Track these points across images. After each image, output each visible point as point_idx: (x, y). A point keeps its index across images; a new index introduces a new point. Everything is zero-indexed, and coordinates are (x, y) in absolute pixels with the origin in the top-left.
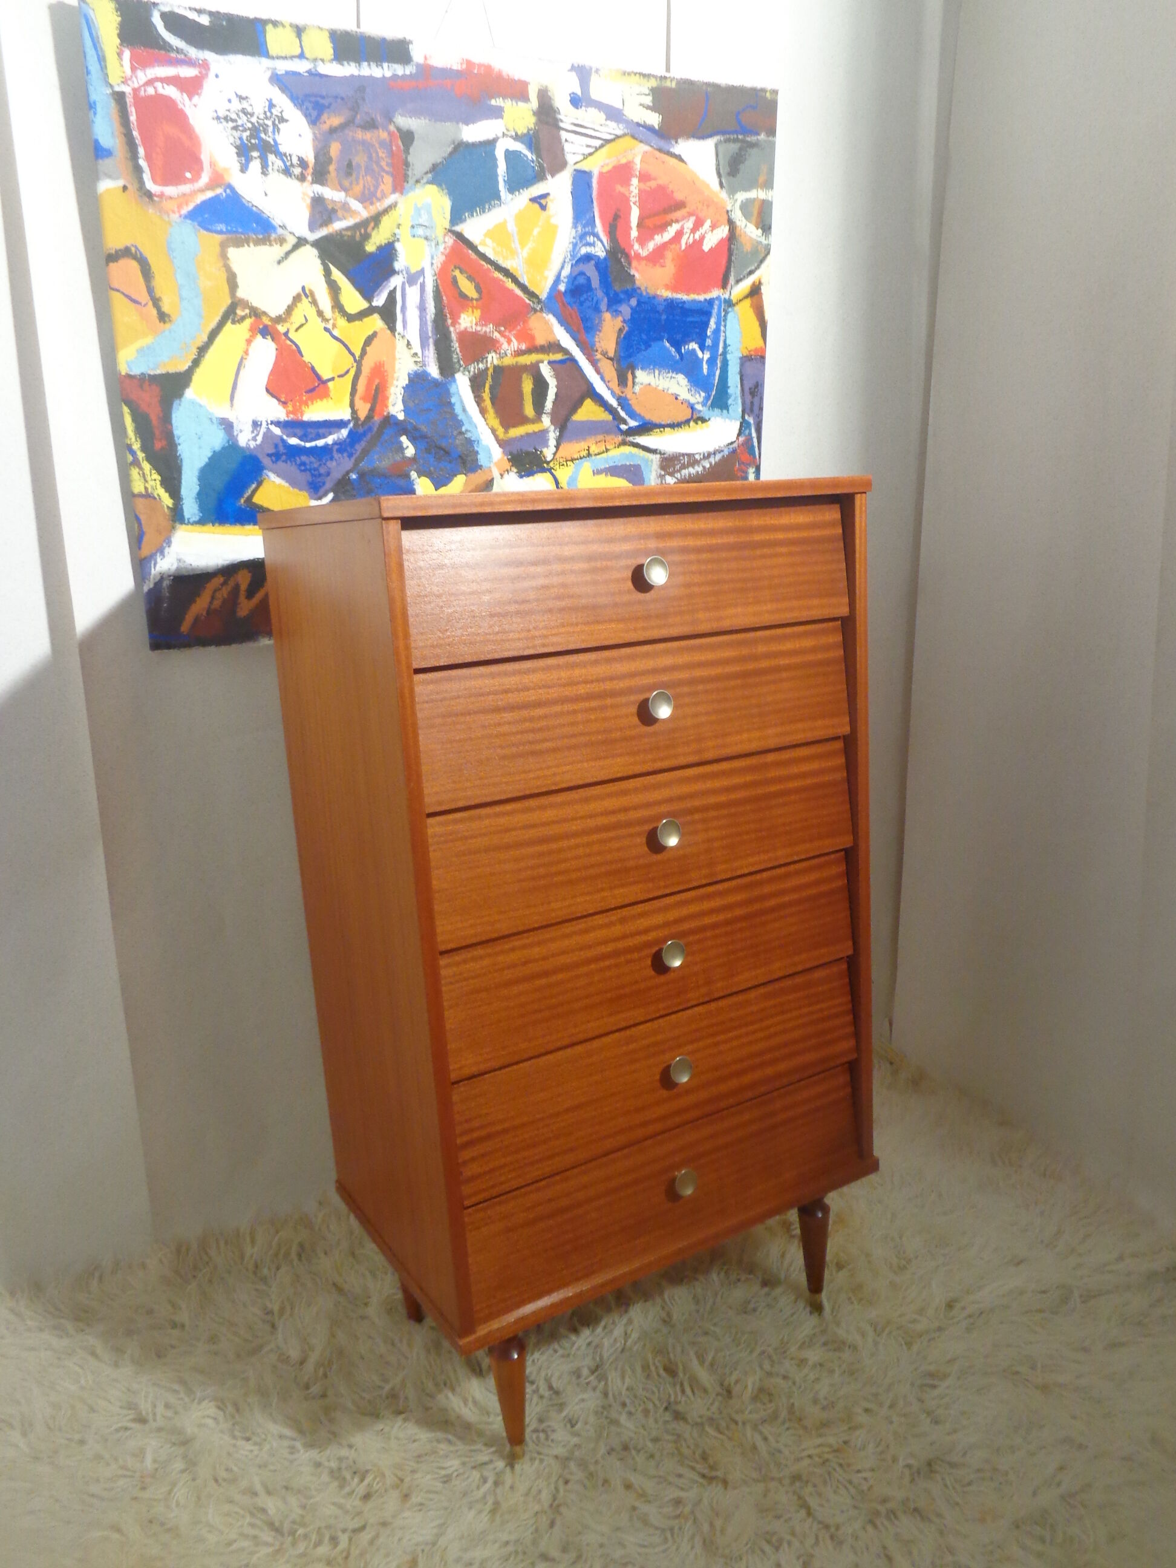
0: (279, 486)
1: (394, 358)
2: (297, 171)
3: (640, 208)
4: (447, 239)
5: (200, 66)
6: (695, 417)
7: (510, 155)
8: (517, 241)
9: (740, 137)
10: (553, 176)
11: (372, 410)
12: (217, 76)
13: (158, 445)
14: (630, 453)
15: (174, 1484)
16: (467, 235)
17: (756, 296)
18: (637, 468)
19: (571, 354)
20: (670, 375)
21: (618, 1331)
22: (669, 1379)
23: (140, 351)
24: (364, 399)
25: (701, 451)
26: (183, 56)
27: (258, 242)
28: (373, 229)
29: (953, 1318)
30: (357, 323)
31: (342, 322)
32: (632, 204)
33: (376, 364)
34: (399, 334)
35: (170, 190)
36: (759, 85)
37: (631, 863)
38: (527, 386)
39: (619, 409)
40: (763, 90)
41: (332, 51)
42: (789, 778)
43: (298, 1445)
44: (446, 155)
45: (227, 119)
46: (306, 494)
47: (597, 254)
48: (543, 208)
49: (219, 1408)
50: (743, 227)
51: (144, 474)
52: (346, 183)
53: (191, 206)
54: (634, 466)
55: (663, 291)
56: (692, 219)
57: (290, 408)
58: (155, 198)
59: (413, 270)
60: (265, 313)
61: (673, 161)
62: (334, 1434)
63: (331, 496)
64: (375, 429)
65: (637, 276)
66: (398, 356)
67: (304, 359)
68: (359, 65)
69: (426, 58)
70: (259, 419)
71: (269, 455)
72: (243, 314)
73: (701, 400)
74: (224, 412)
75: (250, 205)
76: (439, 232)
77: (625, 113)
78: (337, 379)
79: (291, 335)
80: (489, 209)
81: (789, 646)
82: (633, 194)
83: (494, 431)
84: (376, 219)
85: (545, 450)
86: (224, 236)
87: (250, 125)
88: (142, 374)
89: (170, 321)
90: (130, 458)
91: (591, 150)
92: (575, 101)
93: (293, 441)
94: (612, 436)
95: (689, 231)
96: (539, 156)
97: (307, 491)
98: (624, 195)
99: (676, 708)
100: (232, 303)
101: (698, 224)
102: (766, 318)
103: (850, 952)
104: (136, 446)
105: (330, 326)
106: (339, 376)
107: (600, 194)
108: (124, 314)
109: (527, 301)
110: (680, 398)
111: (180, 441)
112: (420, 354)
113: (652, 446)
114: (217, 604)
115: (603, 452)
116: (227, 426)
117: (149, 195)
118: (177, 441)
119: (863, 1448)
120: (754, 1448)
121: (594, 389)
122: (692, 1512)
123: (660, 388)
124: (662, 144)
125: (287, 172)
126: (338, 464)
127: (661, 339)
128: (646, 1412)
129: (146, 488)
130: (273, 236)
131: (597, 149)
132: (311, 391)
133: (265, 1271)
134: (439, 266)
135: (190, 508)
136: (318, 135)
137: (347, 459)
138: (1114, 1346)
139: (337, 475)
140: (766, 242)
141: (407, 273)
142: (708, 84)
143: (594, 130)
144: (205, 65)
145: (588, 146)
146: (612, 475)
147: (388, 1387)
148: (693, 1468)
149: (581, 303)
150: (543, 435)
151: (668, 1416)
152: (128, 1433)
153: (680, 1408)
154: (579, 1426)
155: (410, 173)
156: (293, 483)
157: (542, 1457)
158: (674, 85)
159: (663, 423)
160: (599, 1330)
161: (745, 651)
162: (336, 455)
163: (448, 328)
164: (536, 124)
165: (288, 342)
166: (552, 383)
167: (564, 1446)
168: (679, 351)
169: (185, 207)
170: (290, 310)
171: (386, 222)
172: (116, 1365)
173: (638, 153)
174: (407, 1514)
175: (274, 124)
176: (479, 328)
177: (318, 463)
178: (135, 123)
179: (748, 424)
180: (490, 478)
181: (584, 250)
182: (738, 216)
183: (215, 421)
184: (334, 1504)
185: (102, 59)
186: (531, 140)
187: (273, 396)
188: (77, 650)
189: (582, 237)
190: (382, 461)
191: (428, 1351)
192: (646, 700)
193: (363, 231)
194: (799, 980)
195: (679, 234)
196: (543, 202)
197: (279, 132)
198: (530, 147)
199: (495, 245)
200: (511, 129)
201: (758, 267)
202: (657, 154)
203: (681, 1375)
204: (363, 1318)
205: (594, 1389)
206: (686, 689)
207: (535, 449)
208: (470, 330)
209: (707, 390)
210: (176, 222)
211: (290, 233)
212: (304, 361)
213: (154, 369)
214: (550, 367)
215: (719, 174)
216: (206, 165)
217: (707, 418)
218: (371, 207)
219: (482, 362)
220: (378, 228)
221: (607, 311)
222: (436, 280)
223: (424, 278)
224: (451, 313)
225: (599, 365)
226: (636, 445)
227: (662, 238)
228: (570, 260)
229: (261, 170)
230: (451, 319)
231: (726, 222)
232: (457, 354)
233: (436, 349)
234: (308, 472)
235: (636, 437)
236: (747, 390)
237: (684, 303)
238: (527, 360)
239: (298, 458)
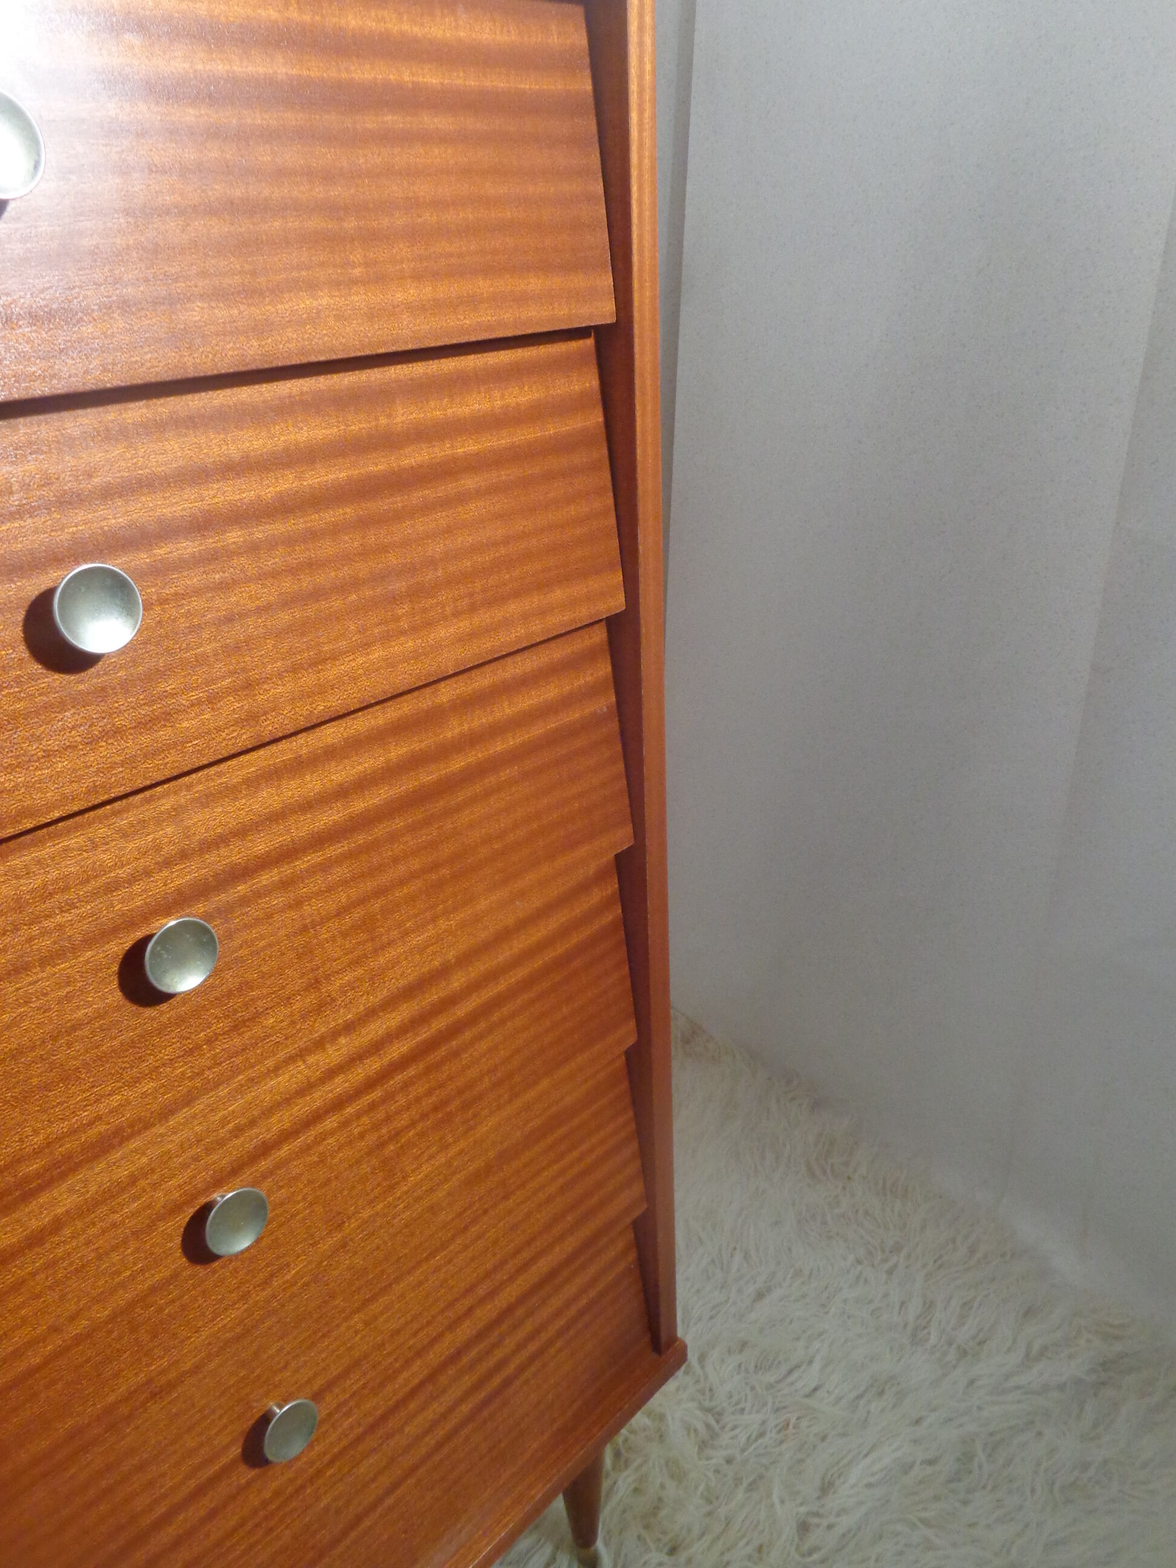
42: (496, 730)
81: (475, 404)
103: (632, 1040)
161: (358, 424)
192: (46, 597)
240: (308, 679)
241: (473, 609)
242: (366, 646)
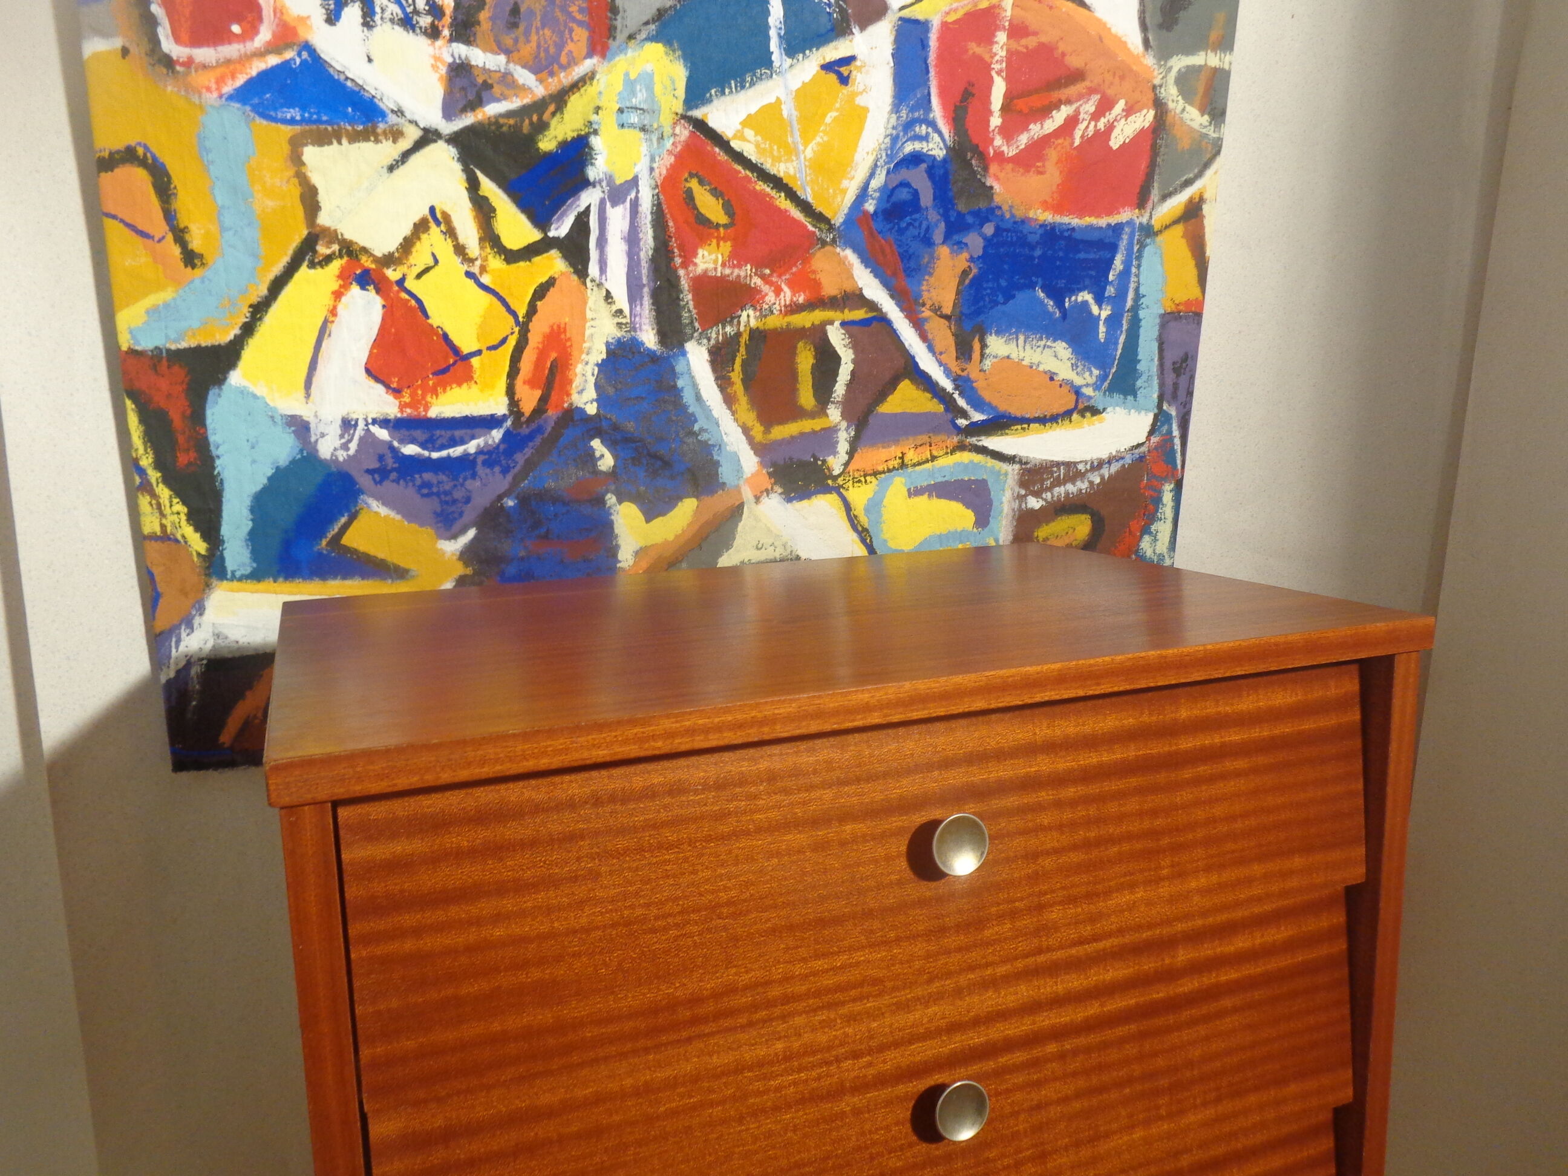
0: (387, 518)
1: (583, 318)
2: (425, 21)
3: (1008, 80)
4: (678, 130)
6: (1081, 406)
8: (797, 134)
10: (863, 28)
11: (544, 400)
13: (183, 459)
14: (971, 462)
16: (712, 123)
17: (1193, 221)
18: (981, 484)
19: (880, 310)
20: (1042, 343)
23: (153, 312)
24: (531, 383)
25: (1088, 457)
27: (355, 138)
28: (554, 114)
30: (522, 264)
31: (496, 263)
32: (993, 73)
33: (552, 327)
34: (593, 281)
35: (204, 54)
38: (805, 360)
39: (956, 396)
46: (428, 532)
47: (930, 153)
48: (844, 80)
50: (1178, 111)
51: (159, 506)
52: (508, 41)
53: (241, 80)
54: (976, 482)
55: (1039, 211)
56: (1096, 98)
57: (407, 399)
58: (178, 68)
59: (619, 180)
60: (365, 250)
63: (472, 534)
64: (549, 429)
65: (997, 187)
66: (589, 315)
67: (430, 321)
70: (353, 416)
71: (369, 472)
72: (328, 252)
73: (1091, 380)
74: (293, 404)
75: (342, 77)
76: (666, 120)
78: (484, 351)
79: (410, 284)
80: (752, 84)
82: (997, 58)
83: (746, 430)
84: (559, 99)
85: (831, 460)
86: (298, 128)
88: (156, 348)
89: (203, 264)
90: (137, 480)
93: (410, 449)
94: (944, 437)
95: (1087, 117)
97: (434, 529)
98: (980, 59)
100: (309, 234)
101: (1104, 107)
102: (1208, 253)
104: (148, 462)
105: (475, 270)
106: (490, 348)
107: (940, 57)
108: (126, 254)
109: (811, 228)
110: (1058, 378)
111: (220, 452)
112: (627, 311)
113: (1008, 451)
115: (927, 461)
116: (300, 427)
117: (168, 62)
118: (214, 452)
121: (916, 364)
123: (1026, 362)
125: (407, 23)
126: (484, 484)
127: (1032, 286)
129: (163, 527)
130: (381, 126)
132: (441, 372)
134: (664, 172)
135: (237, 555)
137: (500, 476)
139: (481, 501)
140: (1215, 135)
141: (608, 185)
146: (939, 496)
149: (901, 231)
150: (828, 436)
155: (619, 23)
156: (410, 515)
159: (1027, 416)
162: (481, 470)
163: (676, 270)
165: (404, 295)
166: (847, 357)
168: (1060, 304)
169: (230, 82)
170: (407, 245)
171: (576, 104)
176: (727, 271)
177: (451, 484)
179: (1168, 418)
180: (737, 503)
181: (909, 148)
182: (1171, 93)
183: (278, 419)
187: (377, 380)
189: (908, 126)
190: (557, 479)
193: (535, 118)
195: (1072, 122)
196: (844, 70)
199: (759, 138)
201: (1200, 175)
207: (814, 456)
208: (712, 274)
209: (1103, 366)
210: (211, 106)
211: (410, 122)
212: (431, 326)
213: (175, 341)
214: (843, 332)
215: (1144, 27)
216: (267, 12)
217: (1101, 408)
218: (550, 80)
219: (731, 323)
220: (562, 113)
221: (943, 243)
222: (657, 195)
223: (638, 192)
224: (681, 248)
225: (927, 327)
226: (983, 451)
227: (1042, 127)
228: (886, 163)
229: (361, 21)
230: (680, 256)
231: (1151, 103)
232: (689, 311)
233: (653, 304)
234: (434, 497)
235: (983, 438)
236: (1168, 365)
237: (1073, 229)
238: (806, 320)
239: (417, 476)
240: (1085, 1153)
241: (1218, 1100)
242: (1131, 1127)
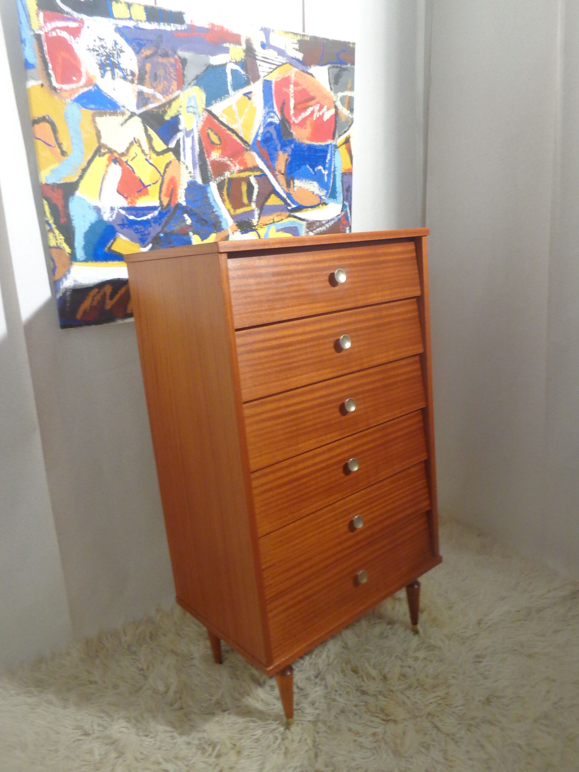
0: (125, 241)
1: (180, 174)
2: (130, 78)
3: (295, 99)
4: (204, 114)
5: (79, 22)
6: (322, 202)
7: (233, 72)
8: (237, 115)
9: (339, 65)
10: (254, 83)
11: (170, 201)
12: (88, 27)
13: (63, 220)
14: (293, 221)
15: (114, 765)
16: (214, 112)
17: (348, 143)
18: (296, 228)
19: (264, 172)
20: (310, 182)
21: (324, 655)
22: (355, 675)
23: (52, 171)
24: (166, 195)
25: (325, 219)
26: (70, 16)
27: (111, 114)
28: (168, 108)
29: (482, 628)
30: (161, 156)
31: (154, 156)
32: (290, 97)
33: (171, 177)
34: (182, 162)
35: (65, 87)
36: (347, 40)
37: (334, 421)
38: (244, 188)
39: (287, 199)
40: (349, 43)
41: (145, 17)
42: (398, 375)
43: (175, 734)
44: (202, 71)
45: (94, 50)
46: (138, 245)
47: (275, 122)
48: (250, 99)
49: (127, 722)
50: (341, 109)
51: (55, 236)
52: (154, 85)
53: (76, 95)
54: (294, 227)
55: (306, 140)
56: (319, 105)
57: (130, 201)
58: (58, 91)
59: (188, 130)
60: (115, 151)
61: (309, 76)
62: (193, 727)
63: (150, 246)
64: (172, 211)
65: (294, 133)
66: (182, 173)
68: (159, 24)
69: (191, 22)
70: (114, 206)
71: (119, 225)
72: (104, 151)
73: (324, 194)
74: (95, 202)
75: (106, 95)
76: (200, 110)
77: (286, 52)
78: (152, 185)
79: (129, 163)
80: (224, 99)
82: (291, 93)
83: (229, 211)
84: (169, 103)
85: (253, 220)
86: (94, 111)
87: (105, 54)
88: (53, 183)
89: (67, 155)
90: (48, 228)
91: (271, 70)
92: (263, 46)
93: (132, 217)
94: (284, 213)
95: (317, 111)
96: (247, 72)
97: (139, 244)
98: (286, 93)
99: (352, 343)
100: (99, 146)
101: (321, 108)
102: (353, 154)
103: (425, 458)
104: (51, 221)
105: (148, 158)
106: (154, 184)
107: (276, 92)
108: (43, 152)
109: (243, 145)
110: (315, 193)
111: (74, 218)
112: (192, 172)
113: (303, 217)
114: (95, 303)
115: (280, 221)
116: (98, 210)
117: (55, 89)
118: (72, 218)
119: (456, 695)
120: (404, 703)
121: (275, 189)
122: (383, 738)
123: (306, 188)
124: (303, 68)
125: (124, 78)
126: (154, 229)
127: (305, 164)
128: (348, 693)
129: (57, 243)
130: (119, 111)
131: (274, 70)
132: (139, 191)
133: (134, 649)
134: (201, 127)
135: (80, 253)
136: (140, 59)
137: (158, 226)
138: (556, 632)
139: (153, 234)
140: (351, 117)
141: (185, 131)
142: (324, 39)
143: (272, 60)
144: (82, 22)
145: (270, 68)
146: (285, 232)
147: (215, 699)
148: (377, 717)
149: (268, 147)
150: (252, 213)
151: (359, 694)
152: (81, 742)
153: (364, 688)
154: (317, 704)
155: (185, 80)
156: (132, 239)
157: (302, 722)
158: (308, 39)
159: (307, 206)
160: (313, 656)
161: (377, 314)
162: (153, 224)
163: (206, 159)
164: (245, 56)
165: (128, 167)
166: (256, 187)
167: (313, 715)
168: (314, 170)
169: (73, 96)
170: (128, 150)
171: (174, 105)
172: (65, 707)
173: (293, 72)
174: (242, 761)
175: (118, 53)
176: (221, 159)
177: (144, 229)
178: (47, 51)
179: (346, 206)
180: (228, 235)
181: (269, 120)
182: (339, 104)
183: (91, 207)
184: (202, 762)
185: (28, 16)
186: (243, 64)
187: (121, 194)
188: (22, 330)
189: (268, 113)
190: (175, 227)
191: (232, 678)
192: (338, 340)
193: (163, 109)
194: (405, 473)
195: (313, 112)
196: (249, 95)
197: (120, 57)
198: (242, 68)
199: (227, 117)
200: (233, 58)
201: (348, 129)
202: (302, 72)
203: (360, 672)
204: (191, 666)
205: (320, 685)
206: (354, 334)
207: (248, 219)
208: (216, 160)
209: (327, 189)
210: (69, 104)
211: (127, 110)
212: (136, 176)
213: (59, 181)
214: (255, 179)
215: (330, 84)
216: (84, 74)
217: (327, 203)
218: (167, 97)
219: (222, 176)
220: (171, 108)
221: (280, 150)
222: (199, 134)
223: (194, 133)
224: (207, 151)
225: (278, 177)
226: (295, 217)
227: (305, 114)
228: (263, 125)
229: (111, 77)
230: (207, 154)
231: (334, 107)
232: (210, 172)
233: (200, 170)
234: (139, 233)
235: (295, 213)
236: (345, 189)
237: (315, 146)
238: (244, 175)
239: (134, 226)
240: (369, 359)
